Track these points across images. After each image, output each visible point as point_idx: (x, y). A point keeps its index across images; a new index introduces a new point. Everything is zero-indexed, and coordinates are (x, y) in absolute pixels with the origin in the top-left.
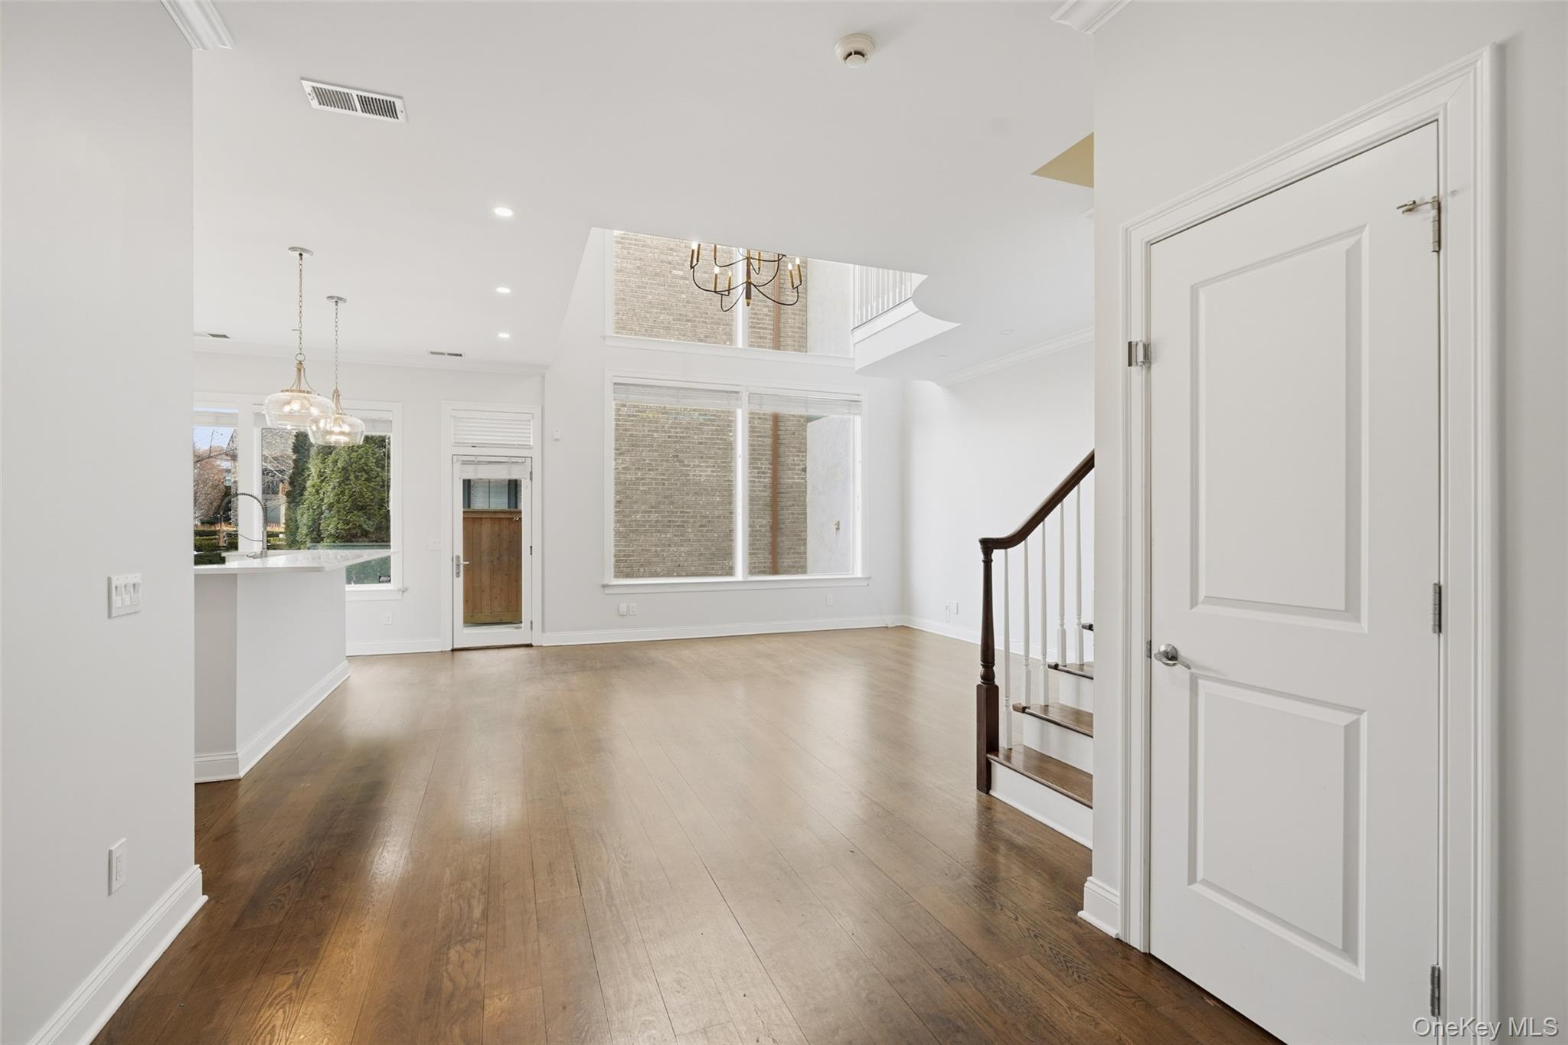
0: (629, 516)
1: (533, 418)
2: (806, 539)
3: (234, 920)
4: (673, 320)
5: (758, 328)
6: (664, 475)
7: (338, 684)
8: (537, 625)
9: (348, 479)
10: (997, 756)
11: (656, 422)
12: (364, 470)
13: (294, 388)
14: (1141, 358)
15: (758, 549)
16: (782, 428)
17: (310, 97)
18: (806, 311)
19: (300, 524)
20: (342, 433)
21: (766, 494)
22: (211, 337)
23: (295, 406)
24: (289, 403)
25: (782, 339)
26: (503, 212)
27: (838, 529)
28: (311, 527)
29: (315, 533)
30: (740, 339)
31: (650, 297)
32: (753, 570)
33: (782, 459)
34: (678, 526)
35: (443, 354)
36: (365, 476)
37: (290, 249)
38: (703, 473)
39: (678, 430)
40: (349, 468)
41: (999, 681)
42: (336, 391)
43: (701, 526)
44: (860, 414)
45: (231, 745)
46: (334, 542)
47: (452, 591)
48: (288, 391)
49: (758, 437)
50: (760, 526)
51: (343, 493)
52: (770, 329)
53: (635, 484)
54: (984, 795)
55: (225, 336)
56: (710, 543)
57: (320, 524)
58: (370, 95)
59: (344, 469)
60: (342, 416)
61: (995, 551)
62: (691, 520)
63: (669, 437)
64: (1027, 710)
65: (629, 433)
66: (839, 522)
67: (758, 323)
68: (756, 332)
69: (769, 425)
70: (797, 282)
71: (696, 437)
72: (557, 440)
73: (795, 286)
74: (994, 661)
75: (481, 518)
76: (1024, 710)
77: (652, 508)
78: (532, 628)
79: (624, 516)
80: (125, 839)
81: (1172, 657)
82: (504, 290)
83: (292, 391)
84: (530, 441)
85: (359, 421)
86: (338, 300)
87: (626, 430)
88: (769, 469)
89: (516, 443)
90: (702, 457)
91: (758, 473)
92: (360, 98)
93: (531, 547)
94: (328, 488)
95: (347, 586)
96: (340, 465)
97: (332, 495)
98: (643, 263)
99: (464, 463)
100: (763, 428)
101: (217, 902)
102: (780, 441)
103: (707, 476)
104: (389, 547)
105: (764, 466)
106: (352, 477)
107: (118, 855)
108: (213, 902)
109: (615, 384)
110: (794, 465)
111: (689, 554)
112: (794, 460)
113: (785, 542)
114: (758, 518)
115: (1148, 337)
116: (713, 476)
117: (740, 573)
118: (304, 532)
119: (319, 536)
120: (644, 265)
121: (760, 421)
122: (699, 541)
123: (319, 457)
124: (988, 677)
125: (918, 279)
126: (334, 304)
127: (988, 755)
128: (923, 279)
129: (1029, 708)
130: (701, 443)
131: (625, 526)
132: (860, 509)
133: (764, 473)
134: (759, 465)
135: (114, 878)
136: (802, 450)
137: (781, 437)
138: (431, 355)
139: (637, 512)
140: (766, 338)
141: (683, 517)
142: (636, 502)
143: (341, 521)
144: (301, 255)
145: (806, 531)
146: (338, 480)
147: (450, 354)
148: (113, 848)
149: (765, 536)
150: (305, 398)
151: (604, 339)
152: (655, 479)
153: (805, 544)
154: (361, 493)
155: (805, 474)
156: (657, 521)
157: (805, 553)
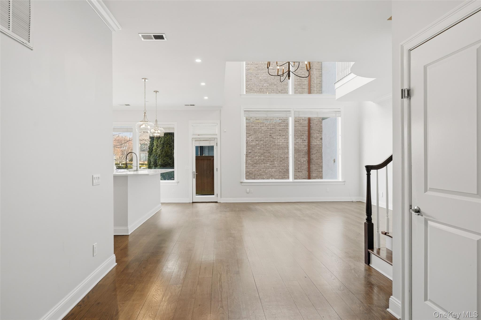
0: (253, 158)
1: (217, 125)
2: (322, 166)
3: (122, 270)
4: (269, 85)
5: (302, 85)
6: (266, 142)
7: (158, 211)
8: (219, 195)
9: (164, 147)
10: (373, 251)
11: (263, 123)
12: (169, 144)
13: (144, 120)
14: (406, 95)
15: (302, 170)
16: (312, 123)
17: (141, 38)
18: (322, 77)
19: (151, 161)
20: (158, 133)
21: (305, 149)
22: (125, 106)
23: (144, 126)
24: (142, 125)
25: (312, 88)
26: (198, 61)
27: (334, 162)
28: (155, 162)
29: (155, 164)
30: (291, 91)
31: (260, 78)
32: (296, 177)
33: (312, 135)
34: (271, 161)
35: (189, 105)
36: (169, 146)
37: (142, 79)
38: (280, 141)
39: (271, 126)
40: (164, 143)
41: (374, 221)
42: (156, 120)
43: (280, 161)
44: (340, 116)
45: (126, 225)
46: (161, 167)
47: (192, 183)
48: (142, 121)
49: (302, 127)
50: (303, 161)
51: (163, 151)
52: (307, 85)
53: (255, 146)
54: (367, 265)
55: (129, 105)
56: (283, 168)
57: (157, 161)
58: (156, 35)
59: (163, 143)
60: (158, 128)
61: (372, 170)
62: (276, 159)
63: (268, 128)
64: (387, 234)
65: (253, 128)
66: (335, 159)
67: (302, 83)
68: (301, 87)
69: (306, 122)
70: (309, 69)
71: (278, 128)
72: (225, 132)
73: (308, 70)
74: (371, 213)
75: (204, 159)
76: (385, 234)
77: (262, 154)
78: (217, 196)
79: (252, 158)
80: (96, 243)
81: (418, 211)
82: (203, 84)
83: (143, 121)
84: (216, 133)
85: (163, 129)
86: (156, 92)
87: (252, 127)
88: (307, 139)
89: (211, 133)
90: (280, 135)
91: (302, 140)
92: (154, 36)
93: (217, 169)
94: (159, 150)
95: (161, 181)
96: (162, 142)
97: (160, 152)
98: (258, 65)
99: (196, 141)
100: (304, 123)
101: (119, 265)
102: (311, 128)
103: (282, 142)
104: (173, 168)
105: (305, 138)
106: (165, 146)
107: (95, 247)
108: (118, 265)
109: (245, 111)
110: (317, 137)
111: (275, 171)
112: (317, 135)
113: (313, 167)
114: (302, 158)
115: (410, 87)
116: (285, 142)
117: (291, 179)
118: (153, 164)
119: (157, 165)
120: (259, 66)
121: (303, 121)
122: (279, 167)
123: (156, 140)
124: (369, 219)
125: (352, 63)
126: (156, 93)
127: (368, 250)
128: (354, 63)
129: (388, 233)
130: (280, 130)
131: (252, 161)
132: (341, 154)
133: (305, 140)
134: (303, 138)
135: (94, 253)
136: (320, 131)
137: (312, 126)
138: (185, 106)
139: (256, 156)
140: (305, 89)
141: (273, 158)
142: (256, 153)
143: (162, 160)
144: (145, 80)
145: (322, 163)
146: (161, 147)
147: (191, 105)
148: (94, 245)
149: (305, 165)
150: (146, 123)
151: (241, 95)
152: (263, 144)
153: (322, 168)
154: (168, 151)
155: (322, 140)
156: (264, 160)
157: (322, 171)
